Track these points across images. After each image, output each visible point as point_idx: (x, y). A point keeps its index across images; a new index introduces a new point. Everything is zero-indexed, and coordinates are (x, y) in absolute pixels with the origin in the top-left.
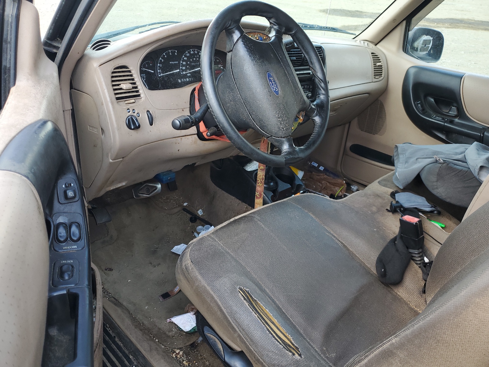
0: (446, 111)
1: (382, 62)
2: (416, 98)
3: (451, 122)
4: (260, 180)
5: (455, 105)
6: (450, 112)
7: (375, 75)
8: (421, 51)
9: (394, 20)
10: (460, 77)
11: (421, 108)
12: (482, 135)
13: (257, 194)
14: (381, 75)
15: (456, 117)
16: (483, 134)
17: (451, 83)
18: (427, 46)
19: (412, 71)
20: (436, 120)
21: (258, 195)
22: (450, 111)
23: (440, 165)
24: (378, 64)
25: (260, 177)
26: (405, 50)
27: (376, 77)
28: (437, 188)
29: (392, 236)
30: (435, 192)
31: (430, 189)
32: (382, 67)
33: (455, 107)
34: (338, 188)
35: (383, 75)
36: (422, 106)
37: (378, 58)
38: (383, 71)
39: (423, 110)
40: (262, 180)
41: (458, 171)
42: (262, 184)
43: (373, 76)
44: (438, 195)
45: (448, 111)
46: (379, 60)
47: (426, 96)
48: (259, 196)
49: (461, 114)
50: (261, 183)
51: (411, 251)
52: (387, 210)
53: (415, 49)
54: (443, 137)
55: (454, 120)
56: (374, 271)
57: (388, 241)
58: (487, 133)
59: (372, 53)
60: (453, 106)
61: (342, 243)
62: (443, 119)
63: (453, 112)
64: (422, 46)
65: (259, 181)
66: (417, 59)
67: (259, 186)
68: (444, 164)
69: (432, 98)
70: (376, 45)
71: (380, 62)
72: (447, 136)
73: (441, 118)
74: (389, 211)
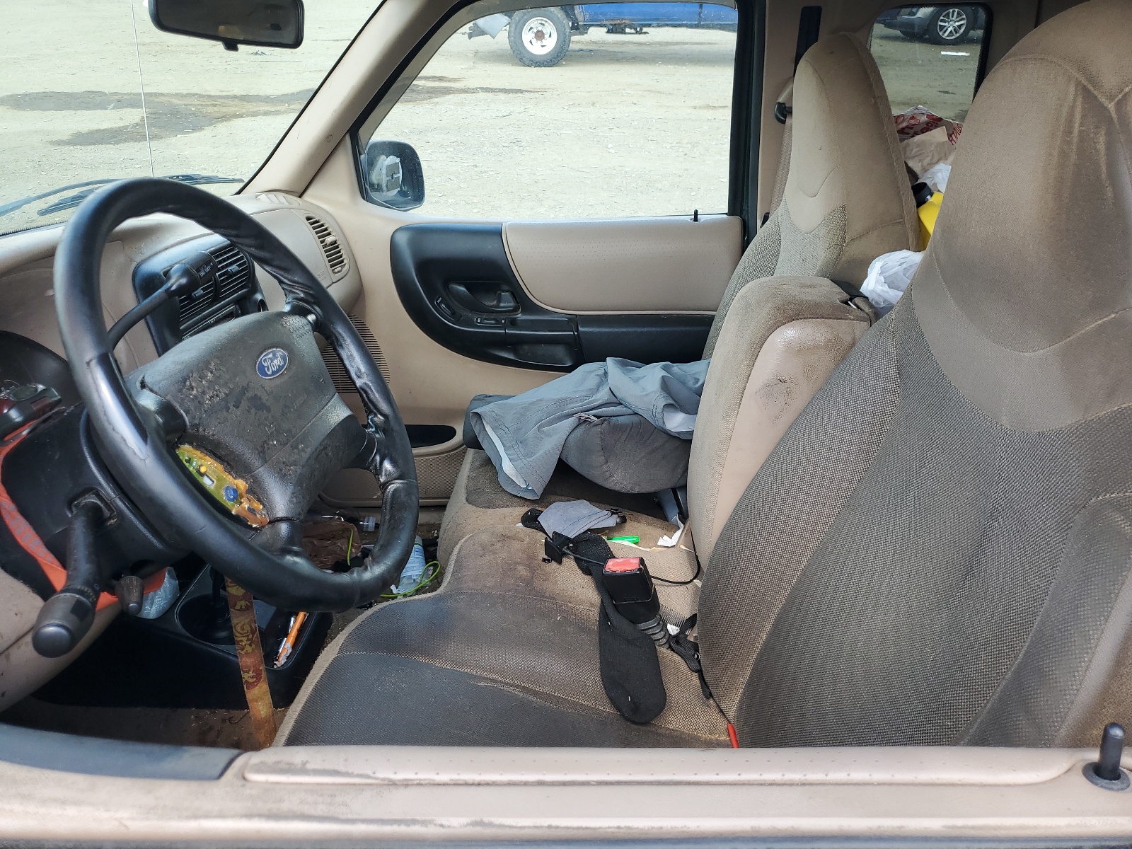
0: (492, 304)
1: (333, 234)
2: (432, 294)
3: (513, 323)
4: (245, 639)
5: (506, 287)
6: (502, 305)
7: (332, 266)
8: (388, 190)
9: (328, 137)
10: (496, 233)
11: (448, 312)
12: (576, 333)
13: (246, 676)
14: (342, 261)
15: (515, 310)
16: (577, 331)
17: (486, 248)
18: (395, 176)
19: (402, 239)
20: (483, 326)
21: (252, 677)
22: (499, 301)
23: (598, 429)
24: (329, 239)
25: (243, 629)
26: (365, 196)
27: (336, 270)
28: (611, 476)
29: (594, 614)
30: (609, 484)
31: (600, 482)
32: (338, 242)
33: (507, 291)
34: (343, 540)
35: (345, 261)
36: (448, 306)
37: (322, 225)
38: (342, 252)
39: (453, 313)
40: (250, 637)
41: (629, 429)
42: (253, 646)
43: (330, 269)
44: (617, 488)
45: (495, 303)
46: (326, 229)
47: (446, 284)
48: (254, 680)
49: (523, 302)
50: (250, 645)
51: (643, 626)
52: (544, 560)
53: (378, 188)
54: (510, 356)
55: (516, 318)
56: (608, 709)
57: (596, 628)
58: (582, 327)
59: (308, 219)
60: (503, 291)
61: (517, 686)
62: (498, 321)
63: (507, 303)
64: (388, 178)
65: (242, 641)
66: (389, 207)
67: (247, 653)
68: (604, 425)
69: (460, 284)
70: (300, 196)
71: (329, 234)
72: (515, 352)
73: (493, 322)
74: (549, 561)
